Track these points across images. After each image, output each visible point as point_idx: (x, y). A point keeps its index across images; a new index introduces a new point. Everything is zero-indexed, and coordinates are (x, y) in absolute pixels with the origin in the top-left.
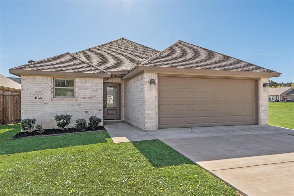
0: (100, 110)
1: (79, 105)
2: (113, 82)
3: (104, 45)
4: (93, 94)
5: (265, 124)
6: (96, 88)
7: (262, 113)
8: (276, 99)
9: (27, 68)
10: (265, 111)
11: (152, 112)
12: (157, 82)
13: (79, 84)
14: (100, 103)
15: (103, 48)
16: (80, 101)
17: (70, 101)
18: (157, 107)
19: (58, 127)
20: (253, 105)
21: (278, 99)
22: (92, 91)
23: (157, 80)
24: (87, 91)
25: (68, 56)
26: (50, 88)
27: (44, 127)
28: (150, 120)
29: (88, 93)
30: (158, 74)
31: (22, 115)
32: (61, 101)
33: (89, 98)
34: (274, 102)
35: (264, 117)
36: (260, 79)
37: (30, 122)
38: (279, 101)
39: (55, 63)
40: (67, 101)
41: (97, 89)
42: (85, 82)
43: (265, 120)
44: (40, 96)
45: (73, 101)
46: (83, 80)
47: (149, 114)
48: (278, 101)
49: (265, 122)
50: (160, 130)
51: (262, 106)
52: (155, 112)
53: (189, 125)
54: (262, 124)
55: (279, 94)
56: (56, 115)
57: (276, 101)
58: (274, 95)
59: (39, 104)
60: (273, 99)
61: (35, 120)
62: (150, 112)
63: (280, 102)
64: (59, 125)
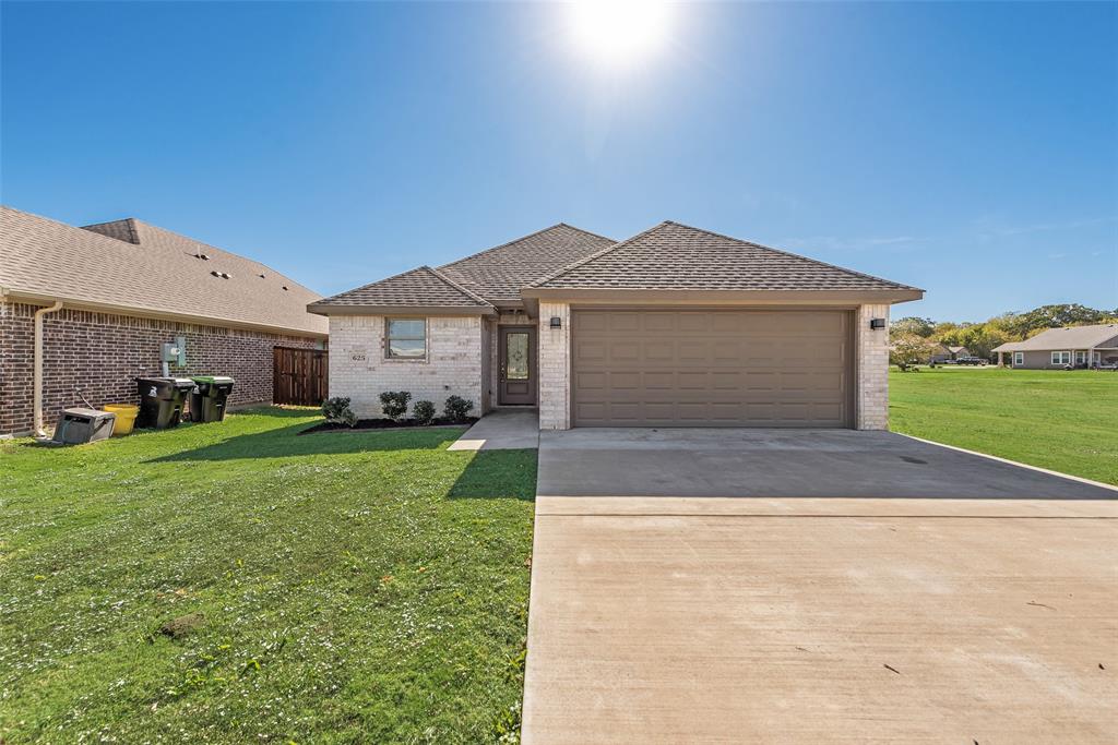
0: (476, 384)
1: (433, 373)
2: (519, 323)
3: (512, 244)
4: (461, 349)
5: (876, 428)
6: (467, 337)
7: (867, 399)
8: (1079, 360)
9: (339, 301)
10: (877, 395)
11: (557, 390)
12: (568, 324)
13: (432, 330)
14: (474, 369)
15: (506, 251)
16: (435, 364)
17: (416, 365)
18: (568, 378)
19: (386, 416)
20: (842, 376)
21: (1087, 360)
22: (459, 344)
23: (568, 318)
24: (449, 343)
25: (424, 273)
26: (380, 340)
27: (359, 415)
28: (552, 408)
29: (451, 349)
30: (571, 305)
31: (330, 391)
32: (397, 365)
33: (453, 358)
34: (1069, 369)
35: (874, 408)
36: (858, 307)
37: (340, 405)
38: (1090, 365)
39: (391, 290)
40: (410, 365)
41: (468, 341)
42: (446, 326)
43: (874, 418)
44: (361, 354)
45: (421, 365)
46: (440, 321)
47: (549, 393)
48: (1085, 366)
49: (877, 423)
50: (575, 430)
51: (868, 381)
52: (563, 390)
53: (654, 421)
54: (867, 428)
55: (1090, 344)
56: (382, 392)
57: (1077, 367)
58: (1068, 348)
59: (360, 369)
60: (1065, 361)
61: (348, 400)
62: (551, 389)
63: (1092, 368)
64: (386, 411)
